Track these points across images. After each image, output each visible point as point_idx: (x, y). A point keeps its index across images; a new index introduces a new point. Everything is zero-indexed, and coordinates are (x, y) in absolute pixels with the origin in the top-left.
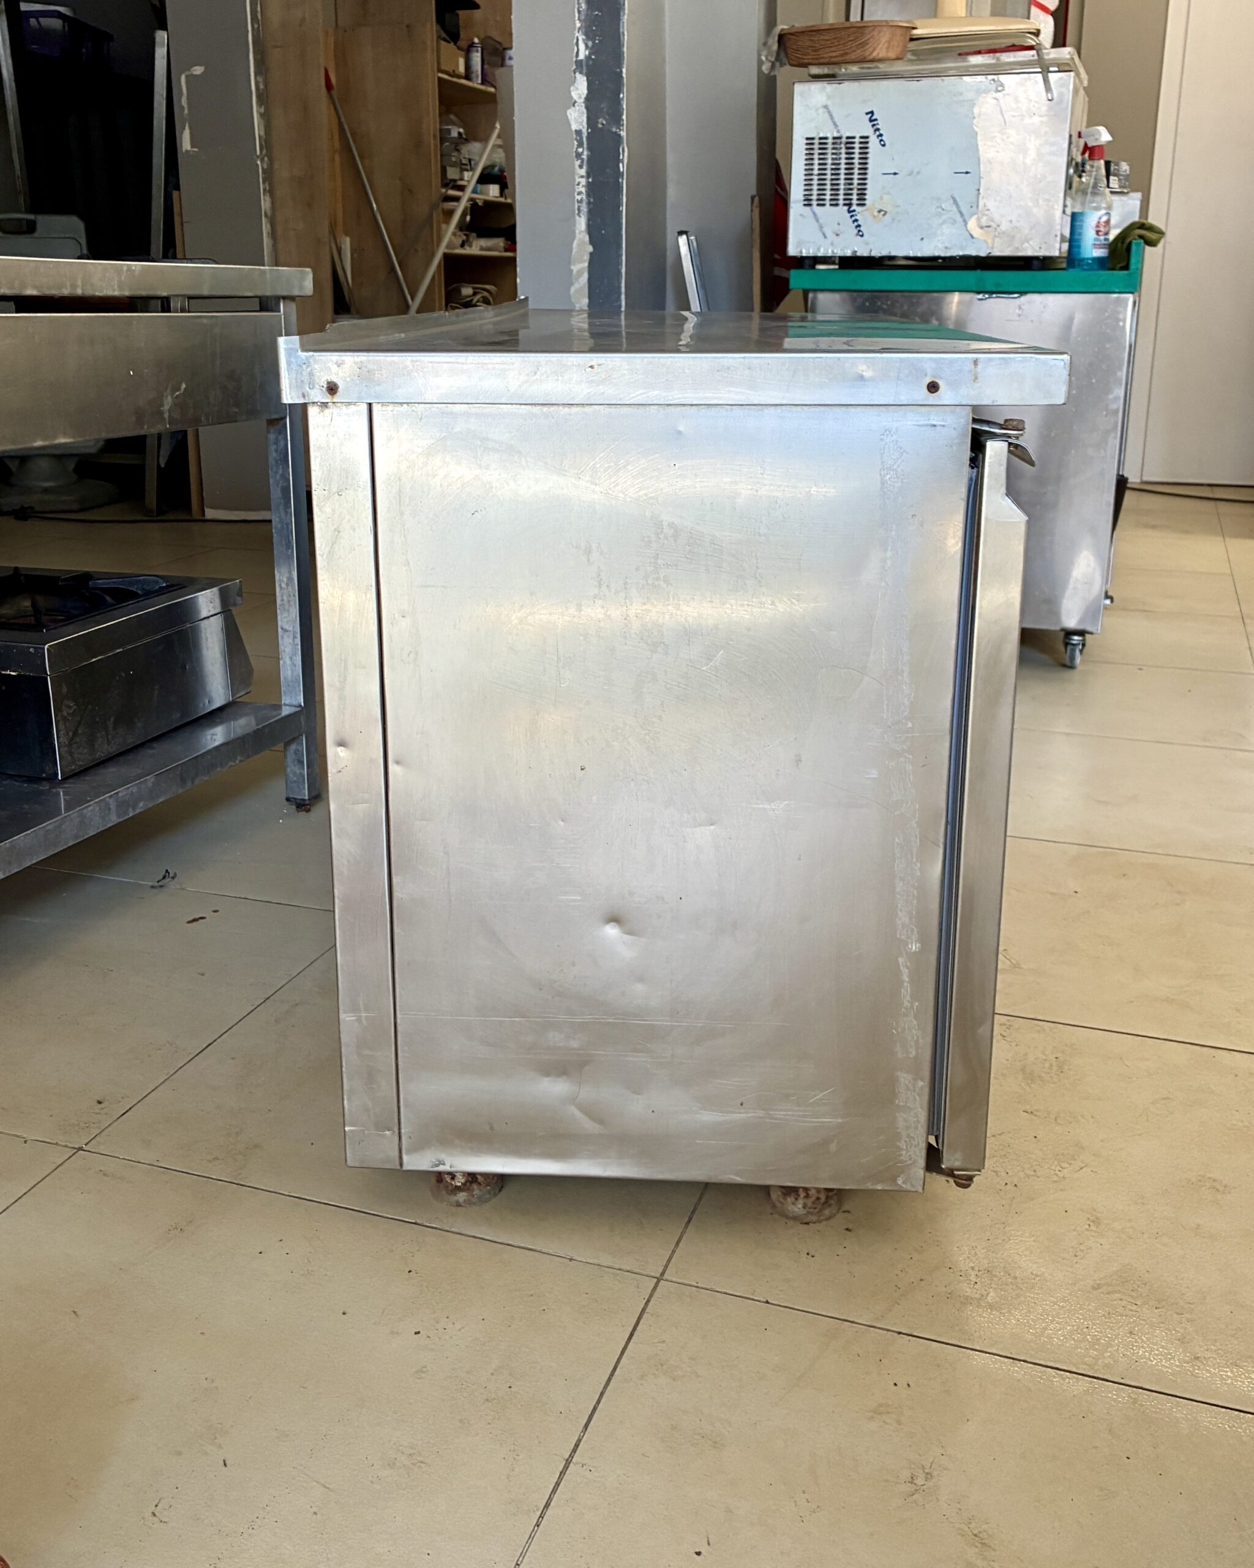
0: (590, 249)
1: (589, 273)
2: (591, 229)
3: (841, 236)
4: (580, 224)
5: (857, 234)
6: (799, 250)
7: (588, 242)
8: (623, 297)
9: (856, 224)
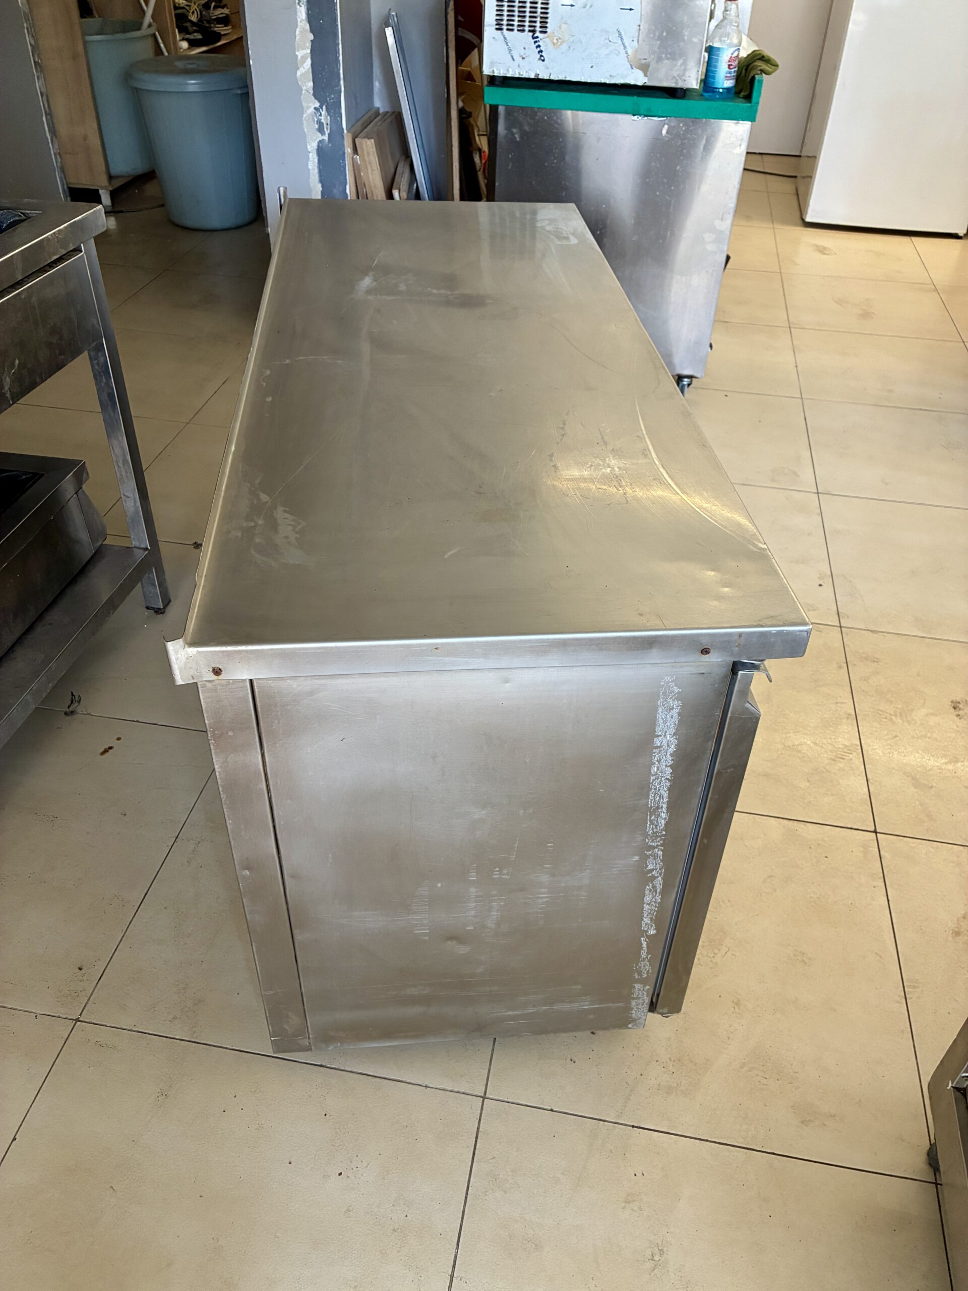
0: (311, 37)
1: (312, 59)
2: (310, 18)
3: (526, 59)
4: (301, 12)
5: (540, 59)
6: (491, 70)
7: (309, 30)
8: (342, 82)
9: (539, 49)
